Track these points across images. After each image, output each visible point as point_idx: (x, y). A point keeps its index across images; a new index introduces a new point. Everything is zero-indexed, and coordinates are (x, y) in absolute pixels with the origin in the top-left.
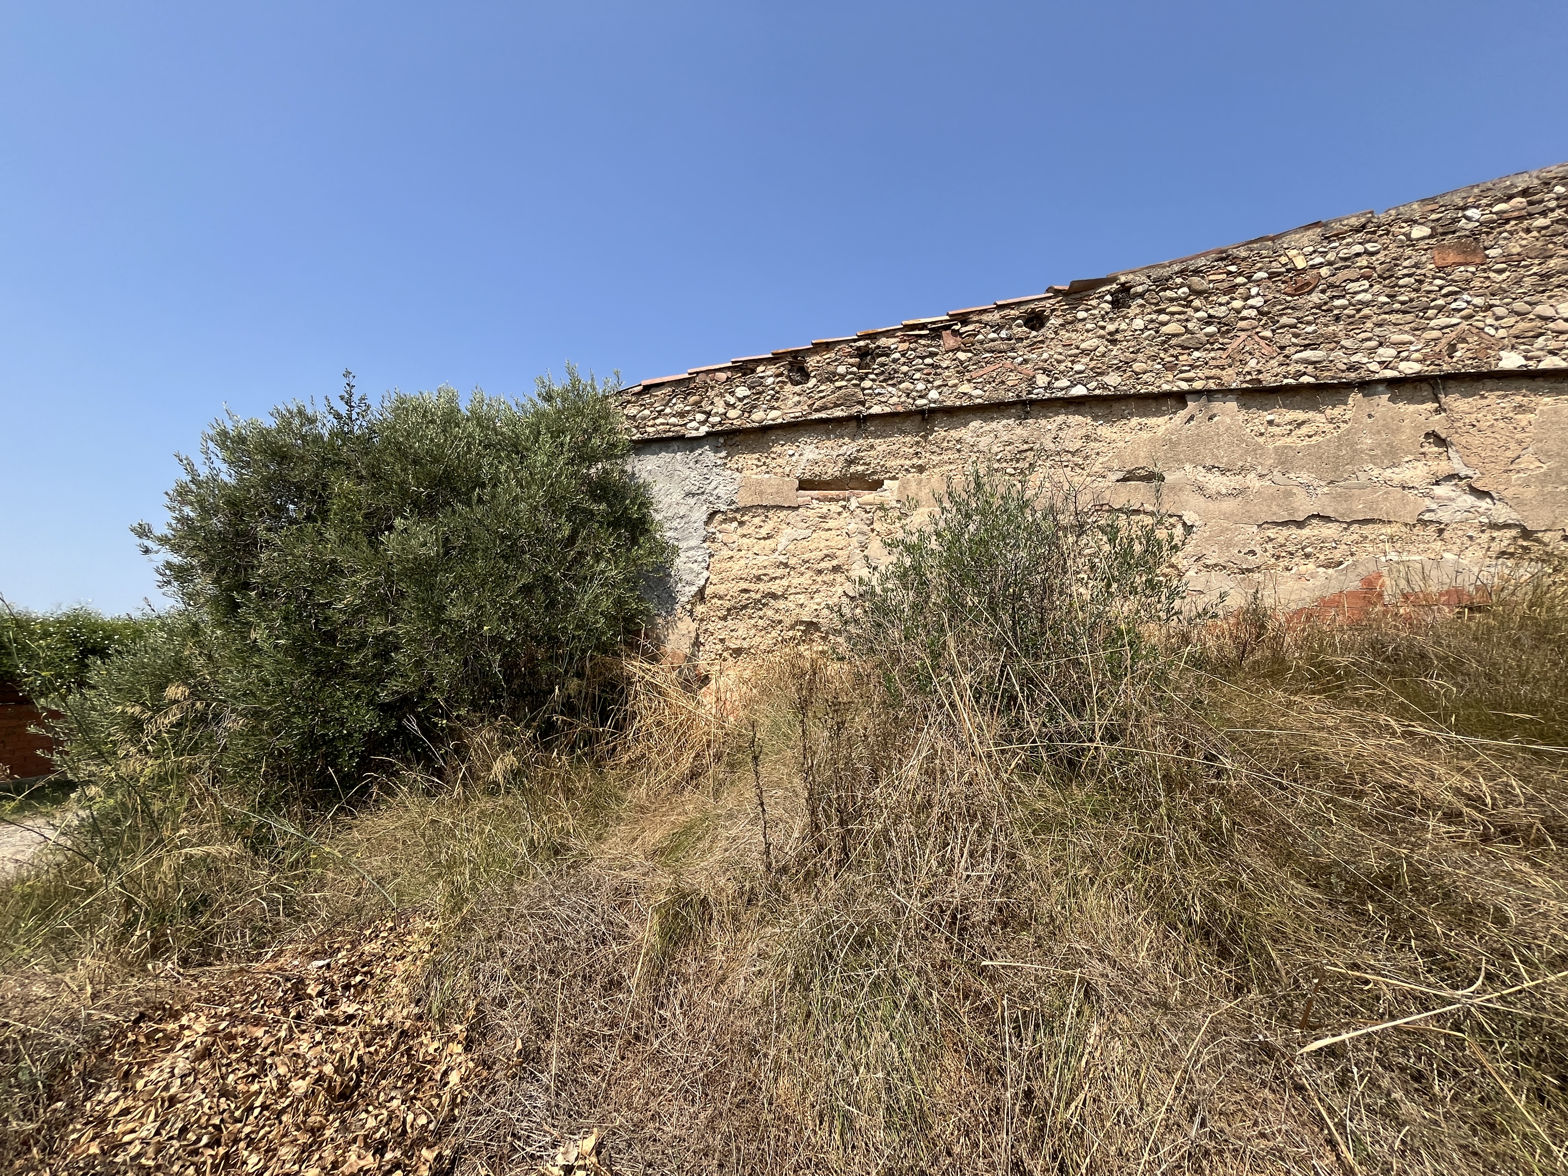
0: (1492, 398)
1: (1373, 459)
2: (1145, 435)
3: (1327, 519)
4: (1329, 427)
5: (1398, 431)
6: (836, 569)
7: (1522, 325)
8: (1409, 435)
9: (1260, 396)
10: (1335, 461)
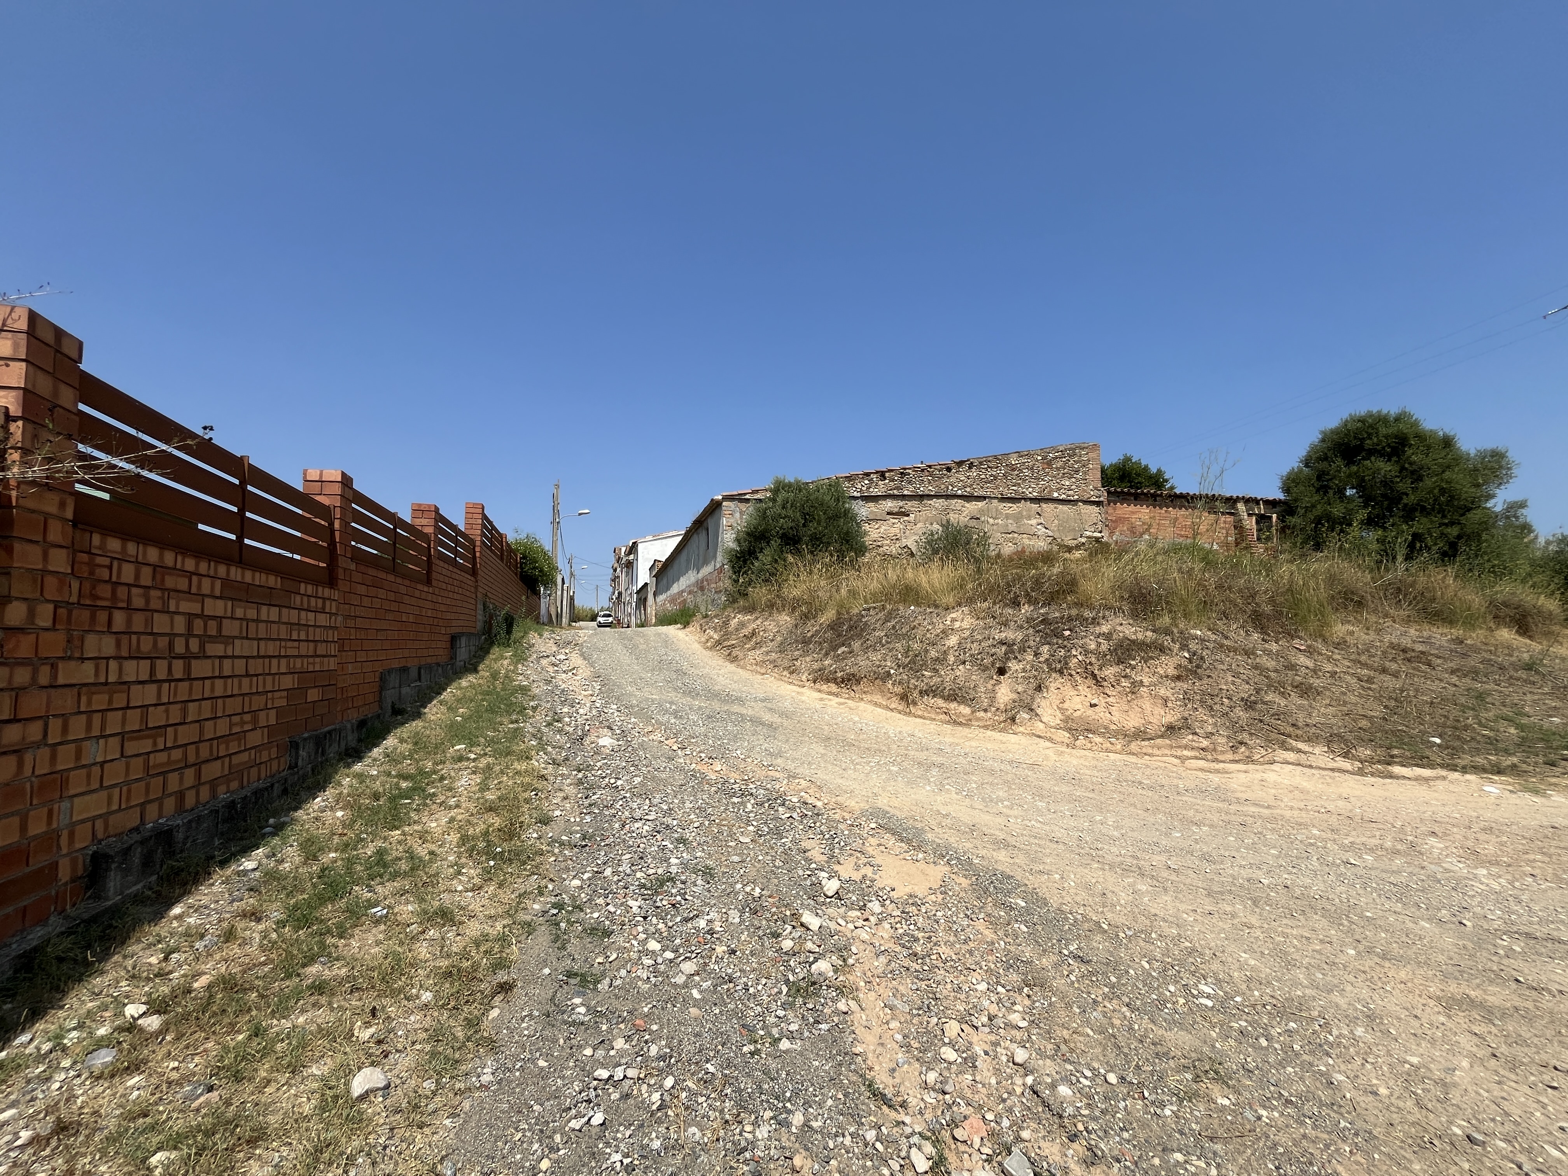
0: (1051, 504)
1: (1026, 518)
2: (976, 507)
3: (1015, 532)
4: (1017, 509)
5: (1031, 511)
6: (897, 539)
7: (1059, 486)
8: (1033, 513)
9: (1003, 499)
10: (1018, 518)
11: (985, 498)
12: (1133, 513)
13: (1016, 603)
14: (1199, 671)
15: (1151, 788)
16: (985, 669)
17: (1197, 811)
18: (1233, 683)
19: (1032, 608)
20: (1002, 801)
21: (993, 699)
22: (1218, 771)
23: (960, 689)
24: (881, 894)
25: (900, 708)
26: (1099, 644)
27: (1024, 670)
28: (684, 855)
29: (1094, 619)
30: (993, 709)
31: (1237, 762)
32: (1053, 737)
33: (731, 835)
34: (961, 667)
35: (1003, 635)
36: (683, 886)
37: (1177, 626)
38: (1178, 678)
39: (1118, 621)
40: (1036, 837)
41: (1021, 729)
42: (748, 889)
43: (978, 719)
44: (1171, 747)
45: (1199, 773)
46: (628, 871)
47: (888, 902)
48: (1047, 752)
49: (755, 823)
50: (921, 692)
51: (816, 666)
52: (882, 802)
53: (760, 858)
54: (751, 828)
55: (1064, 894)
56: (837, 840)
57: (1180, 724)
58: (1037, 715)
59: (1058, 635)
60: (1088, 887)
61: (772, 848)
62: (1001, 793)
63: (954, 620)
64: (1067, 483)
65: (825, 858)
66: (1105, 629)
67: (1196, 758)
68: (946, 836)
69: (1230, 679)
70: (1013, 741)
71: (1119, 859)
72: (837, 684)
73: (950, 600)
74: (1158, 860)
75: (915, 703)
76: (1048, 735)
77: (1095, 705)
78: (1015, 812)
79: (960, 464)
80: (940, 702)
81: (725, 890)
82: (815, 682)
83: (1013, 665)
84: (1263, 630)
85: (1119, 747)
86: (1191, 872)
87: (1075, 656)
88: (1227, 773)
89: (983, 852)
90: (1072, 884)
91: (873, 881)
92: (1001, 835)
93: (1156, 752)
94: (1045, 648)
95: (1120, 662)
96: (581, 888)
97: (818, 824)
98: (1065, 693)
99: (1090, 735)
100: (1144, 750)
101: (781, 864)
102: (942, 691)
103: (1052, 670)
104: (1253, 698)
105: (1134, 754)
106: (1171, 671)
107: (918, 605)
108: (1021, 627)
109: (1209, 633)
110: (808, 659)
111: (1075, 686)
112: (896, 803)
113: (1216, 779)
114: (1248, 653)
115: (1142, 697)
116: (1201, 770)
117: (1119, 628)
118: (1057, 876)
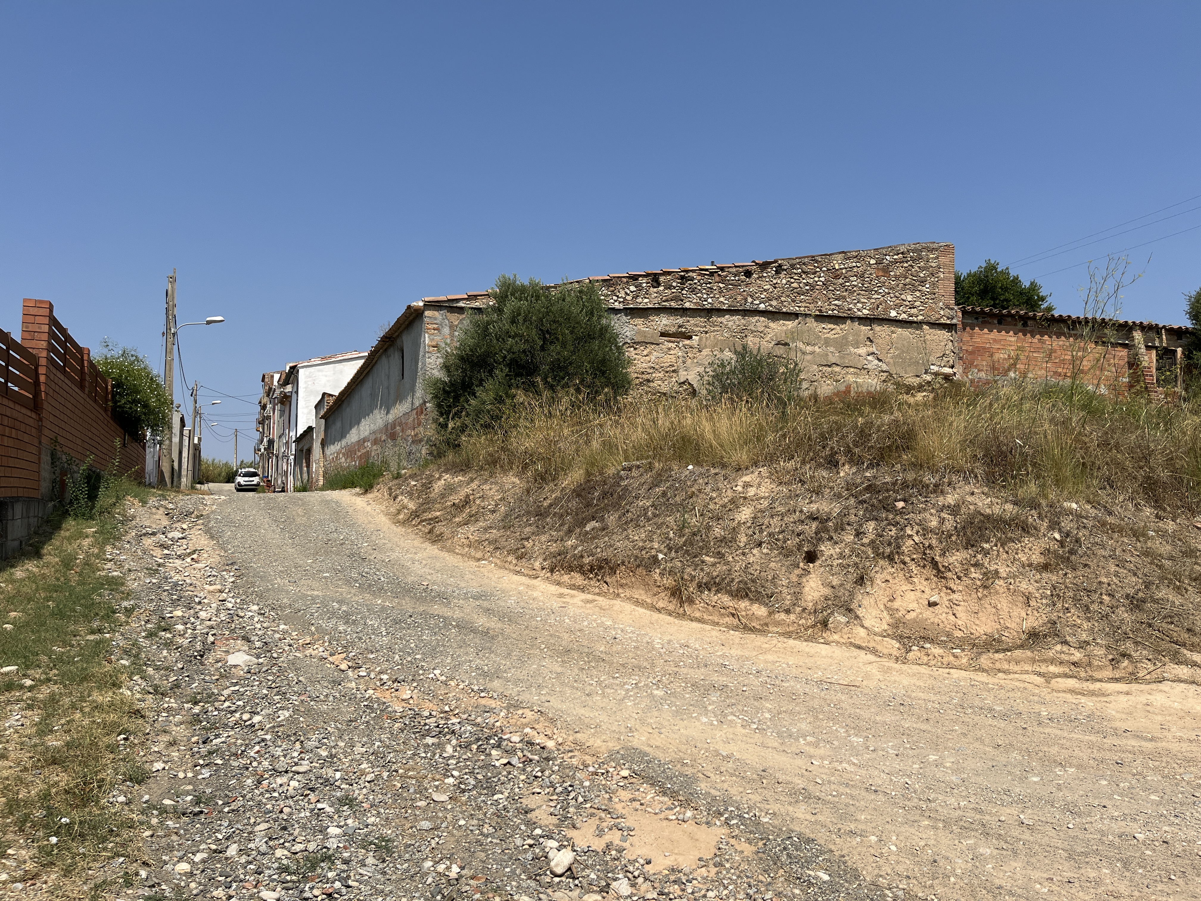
0: (886, 327)
1: (852, 345)
2: (785, 328)
3: (837, 365)
4: (840, 332)
5: (859, 336)
6: (674, 371)
7: (897, 301)
8: (862, 338)
9: (821, 318)
10: (841, 344)
11: (796, 315)
12: (995, 340)
13: (832, 463)
14: (1073, 558)
15: (1004, 716)
16: (786, 553)
17: (1062, 747)
18: (1116, 575)
19: (854, 469)
20: (804, 736)
21: (797, 595)
22: (1092, 693)
23: (753, 581)
24: (631, 868)
25: (671, 607)
26: (942, 521)
27: (841, 556)
28: (350, 821)
29: (936, 485)
30: (798, 609)
31: (1117, 680)
32: (879, 648)
33: (421, 791)
34: (755, 551)
35: (814, 507)
36: (345, 867)
37: (1046, 497)
38: (1045, 567)
39: (967, 488)
40: (847, 785)
41: (836, 637)
42: (441, 868)
43: (778, 624)
44: (1033, 661)
45: (1069, 696)
46: (264, 848)
47: (640, 880)
48: (869, 668)
49: (456, 773)
50: (699, 586)
51: (554, 548)
52: (639, 741)
53: (462, 822)
54: (450, 780)
55: (881, 862)
56: (572, 795)
57: (1045, 630)
58: (857, 617)
59: (888, 507)
60: (914, 853)
61: (480, 808)
62: (803, 726)
63: (747, 485)
64: (909, 298)
65: (554, 820)
66: (950, 499)
67: (1066, 676)
68: (725, 786)
69: (1113, 568)
70: (823, 653)
71: (959, 813)
72: (583, 573)
73: (742, 456)
74: (1008, 813)
75: (691, 601)
76: (871, 645)
77: (935, 604)
78: (821, 752)
79: (764, 266)
80: (726, 599)
81: (407, 870)
82: (552, 571)
83: (827, 549)
84: (1158, 504)
85: (964, 661)
86: (1049, 828)
87: (910, 536)
88: (1104, 695)
89: (774, 807)
90: (893, 848)
91: (620, 850)
92: (800, 783)
93: (1013, 667)
94: (871, 526)
95: (969, 545)
96: (191, 874)
97: (547, 773)
98: (894, 587)
99: (927, 645)
100: (998, 665)
101: (491, 830)
102: (729, 584)
103: (879, 555)
104: (1141, 594)
105: (984, 670)
106: (1037, 558)
107: (698, 463)
108: (838, 496)
109: (1088, 507)
110: (543, 538)
111: (909, 579)
112: (658, 741)
113: (1089, 703)
114: (1138, 534)
115: (997, 593)
116: (1072, 691)
117: (970, 499)
118: (873, 838)
